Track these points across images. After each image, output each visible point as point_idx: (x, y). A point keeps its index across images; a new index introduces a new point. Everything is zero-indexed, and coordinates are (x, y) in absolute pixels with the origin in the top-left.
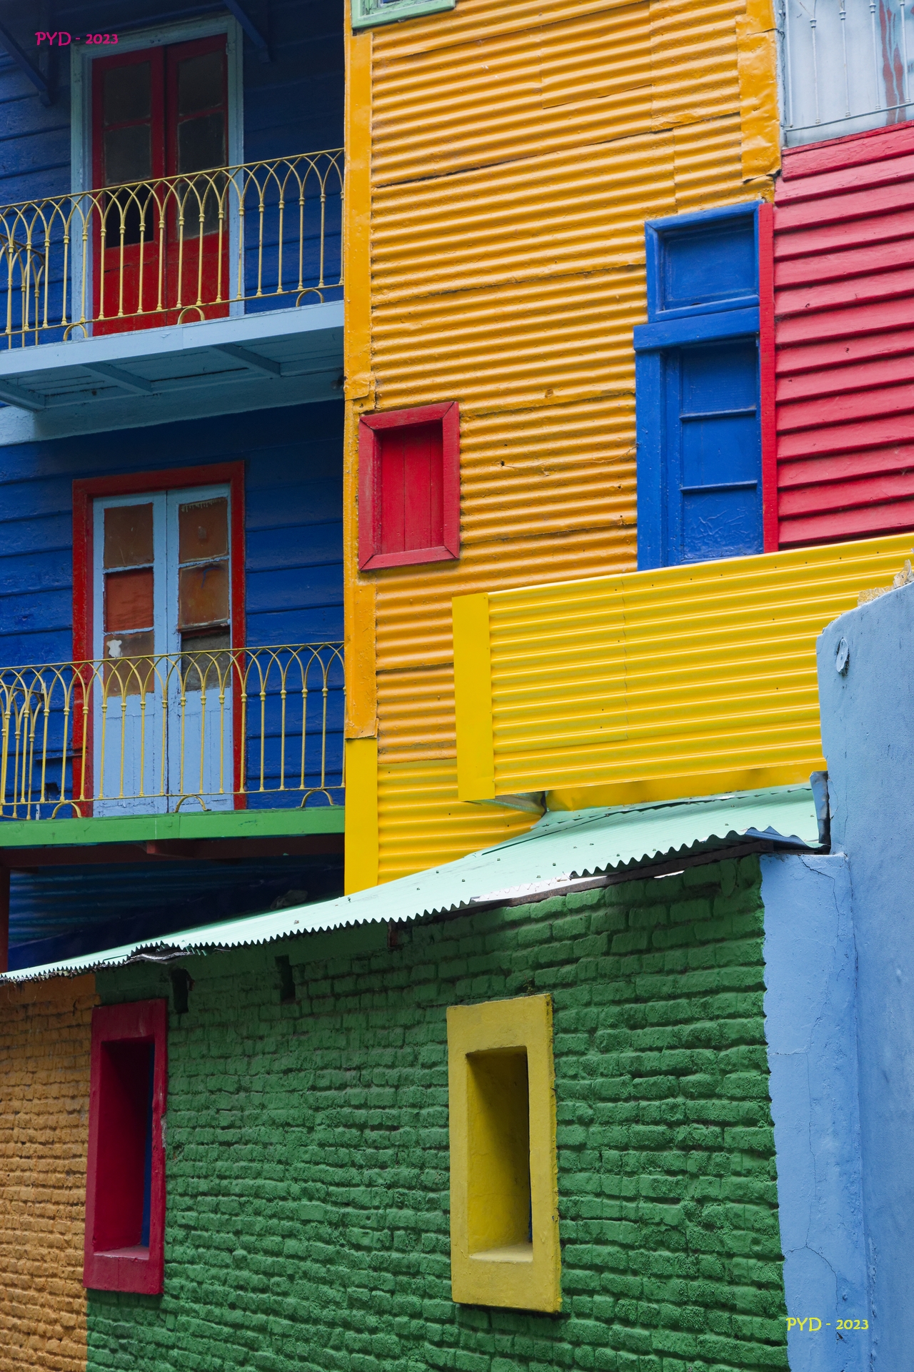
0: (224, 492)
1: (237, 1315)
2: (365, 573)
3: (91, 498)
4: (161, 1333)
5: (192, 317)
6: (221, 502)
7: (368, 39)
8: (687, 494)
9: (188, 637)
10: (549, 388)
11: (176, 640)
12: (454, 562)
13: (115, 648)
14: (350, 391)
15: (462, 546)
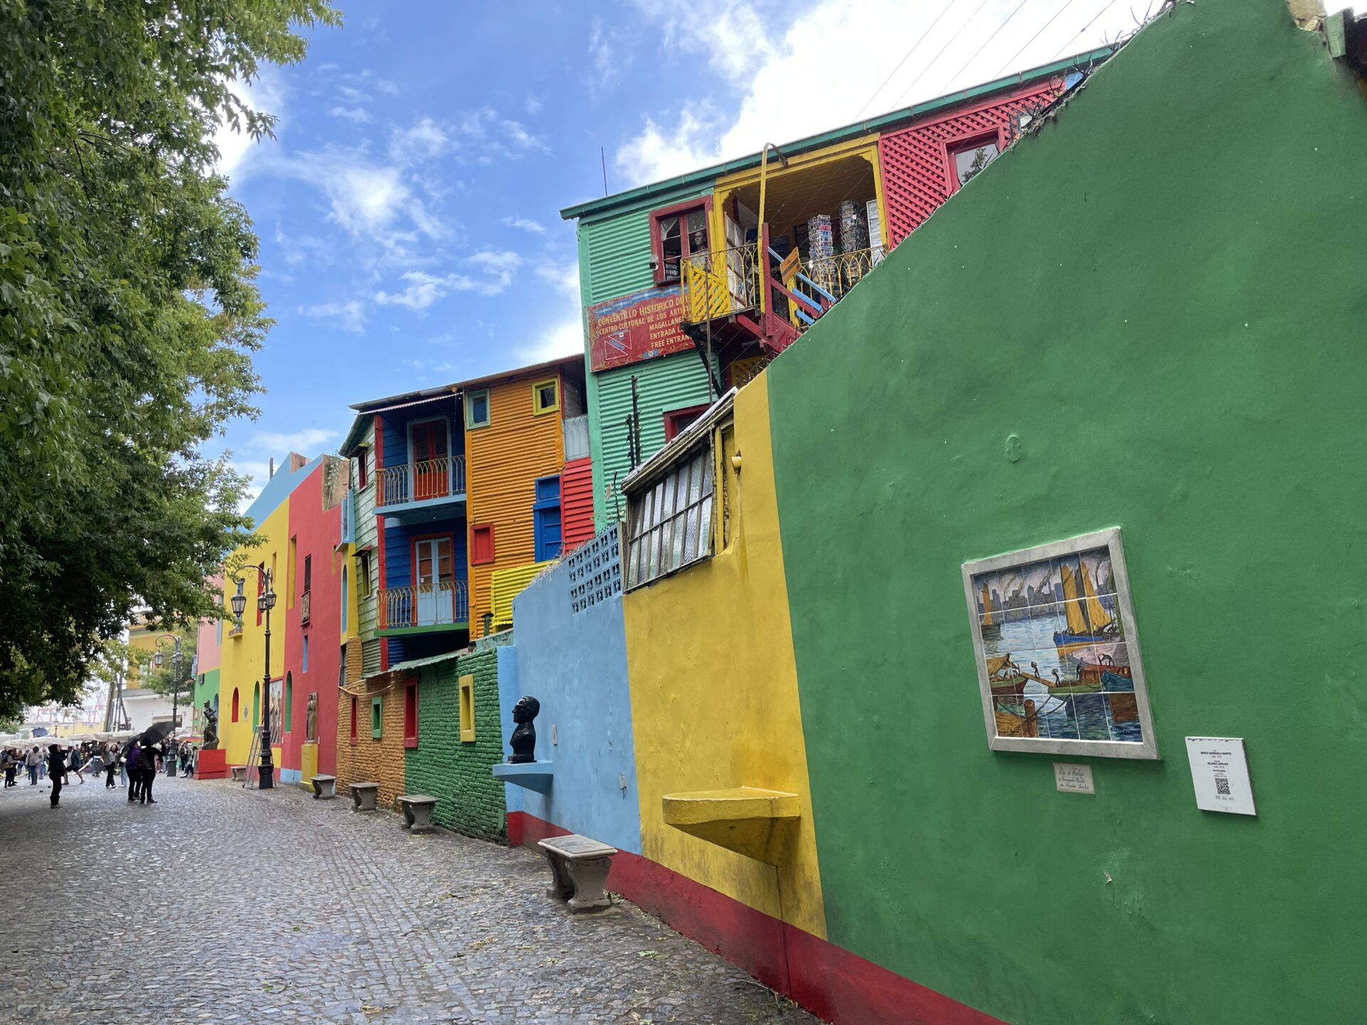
0: (449, 539)
1: (430, 750)
2: (473, 566)
3: (415, 541)
4: (418, 756)
5: (435, 497)
6: (447, 542)
7: (470, 433)
8: (547, 545)
9: (441, 576)
10: (514, 519)
11: (438, 577)
12: (494, 562)
13: (422, 580)
14: (468, 520)
15: (496, 558)
